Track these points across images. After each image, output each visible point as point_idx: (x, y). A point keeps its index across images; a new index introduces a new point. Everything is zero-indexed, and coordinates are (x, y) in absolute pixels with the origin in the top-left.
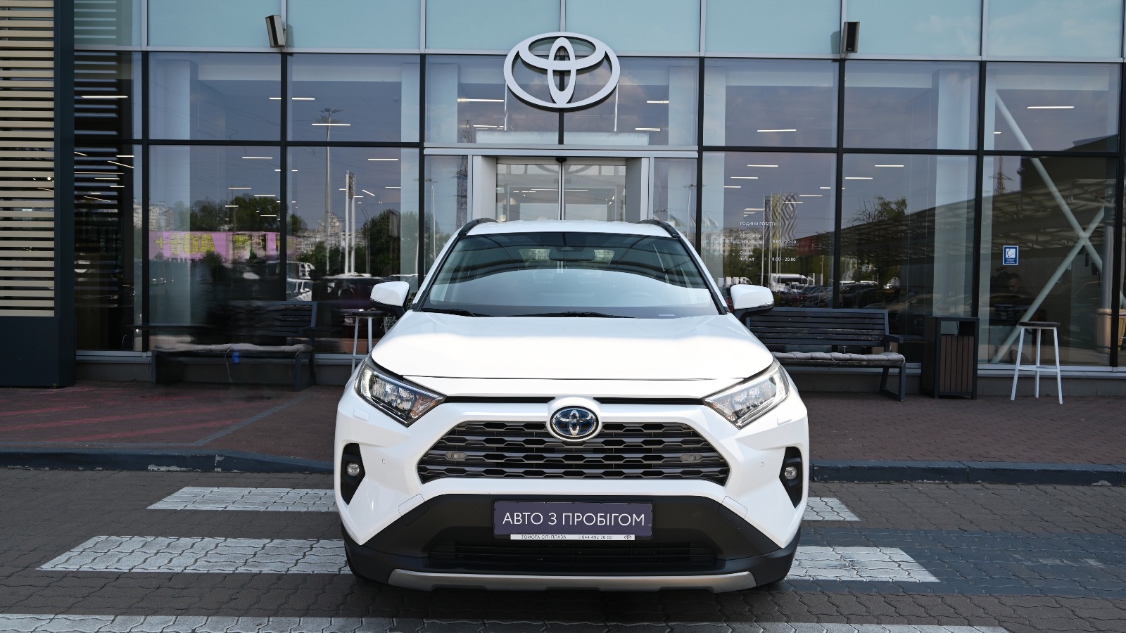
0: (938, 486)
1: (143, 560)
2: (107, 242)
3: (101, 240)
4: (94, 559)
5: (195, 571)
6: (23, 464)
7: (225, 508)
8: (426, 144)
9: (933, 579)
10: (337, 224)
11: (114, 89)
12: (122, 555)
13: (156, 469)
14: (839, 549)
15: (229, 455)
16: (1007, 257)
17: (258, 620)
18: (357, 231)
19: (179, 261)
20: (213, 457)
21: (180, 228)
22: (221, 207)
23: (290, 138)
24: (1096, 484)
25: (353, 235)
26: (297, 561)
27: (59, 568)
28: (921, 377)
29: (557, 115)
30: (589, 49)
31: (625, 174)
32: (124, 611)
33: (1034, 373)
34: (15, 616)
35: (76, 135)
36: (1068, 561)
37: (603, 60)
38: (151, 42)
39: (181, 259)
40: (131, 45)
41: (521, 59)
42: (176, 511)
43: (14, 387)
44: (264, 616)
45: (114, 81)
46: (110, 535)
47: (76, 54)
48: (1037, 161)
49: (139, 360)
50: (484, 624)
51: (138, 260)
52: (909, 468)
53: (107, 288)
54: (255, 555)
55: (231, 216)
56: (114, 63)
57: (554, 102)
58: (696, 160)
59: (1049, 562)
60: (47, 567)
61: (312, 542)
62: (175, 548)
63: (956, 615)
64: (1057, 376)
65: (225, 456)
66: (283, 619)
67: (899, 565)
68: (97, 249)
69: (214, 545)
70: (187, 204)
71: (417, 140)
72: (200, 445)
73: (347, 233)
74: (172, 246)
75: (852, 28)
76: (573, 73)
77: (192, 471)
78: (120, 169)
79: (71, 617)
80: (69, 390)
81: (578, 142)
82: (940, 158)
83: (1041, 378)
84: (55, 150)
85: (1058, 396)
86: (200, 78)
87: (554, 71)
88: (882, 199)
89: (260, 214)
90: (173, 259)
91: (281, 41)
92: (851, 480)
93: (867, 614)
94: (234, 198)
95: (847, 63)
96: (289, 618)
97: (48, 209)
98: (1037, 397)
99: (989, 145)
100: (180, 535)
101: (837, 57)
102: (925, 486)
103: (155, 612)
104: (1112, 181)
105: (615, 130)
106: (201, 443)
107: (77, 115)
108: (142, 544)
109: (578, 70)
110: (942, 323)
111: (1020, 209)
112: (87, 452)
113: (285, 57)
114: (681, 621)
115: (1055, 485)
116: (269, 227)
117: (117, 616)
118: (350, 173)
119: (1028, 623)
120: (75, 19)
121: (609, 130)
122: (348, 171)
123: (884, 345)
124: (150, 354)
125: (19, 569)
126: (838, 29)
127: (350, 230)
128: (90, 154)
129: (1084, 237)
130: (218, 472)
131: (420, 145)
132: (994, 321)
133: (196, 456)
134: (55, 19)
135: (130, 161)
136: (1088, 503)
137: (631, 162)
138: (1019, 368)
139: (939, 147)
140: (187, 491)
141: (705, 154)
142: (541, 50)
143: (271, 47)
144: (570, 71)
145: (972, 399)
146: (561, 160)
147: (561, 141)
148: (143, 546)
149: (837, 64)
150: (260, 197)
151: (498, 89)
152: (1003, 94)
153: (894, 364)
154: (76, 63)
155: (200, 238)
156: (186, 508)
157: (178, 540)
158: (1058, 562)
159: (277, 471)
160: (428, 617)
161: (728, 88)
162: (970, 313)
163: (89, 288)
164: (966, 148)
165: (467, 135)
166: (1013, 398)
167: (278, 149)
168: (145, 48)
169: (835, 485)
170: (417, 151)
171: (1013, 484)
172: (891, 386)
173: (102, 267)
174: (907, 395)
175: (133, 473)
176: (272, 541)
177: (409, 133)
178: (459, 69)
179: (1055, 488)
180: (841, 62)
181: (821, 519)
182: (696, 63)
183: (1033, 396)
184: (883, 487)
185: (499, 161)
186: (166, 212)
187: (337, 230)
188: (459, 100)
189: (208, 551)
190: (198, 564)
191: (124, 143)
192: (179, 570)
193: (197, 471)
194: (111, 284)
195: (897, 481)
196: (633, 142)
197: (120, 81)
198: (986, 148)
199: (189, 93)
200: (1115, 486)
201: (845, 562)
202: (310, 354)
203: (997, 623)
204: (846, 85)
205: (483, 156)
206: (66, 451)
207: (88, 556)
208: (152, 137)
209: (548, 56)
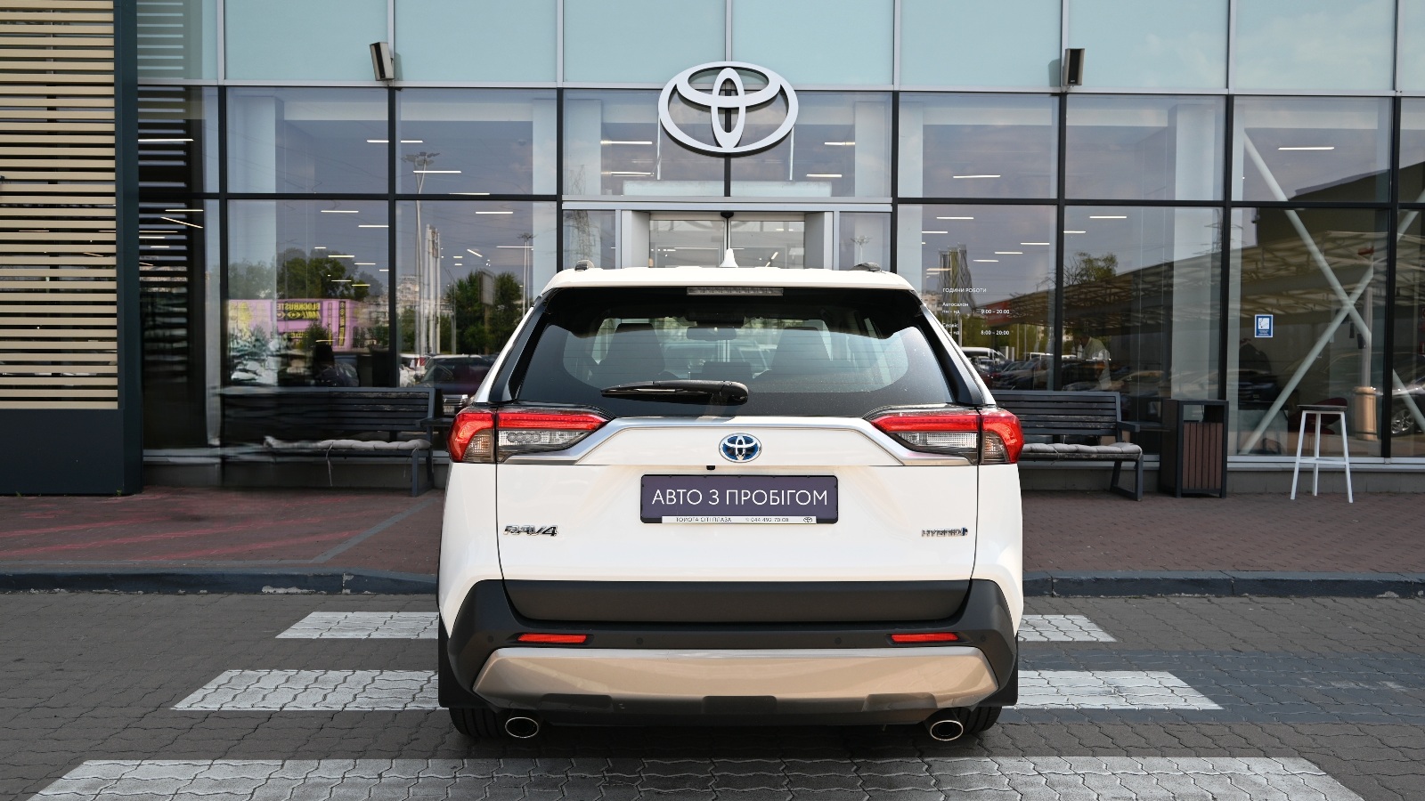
0: (1198, 600)
1: (292, 696)
4: (234, 697)
5: (357, 709)
6: (111, 588)
7: (369, 635)
8: (564, 198)
9: (1214, 706)
11: (181, 132)
12: (265, 692)
13: (271, 591)
14: (1098, 673)
15: (360, 574)
16: (1259, 328)
17: (451, 763)
20: (340, 576)
23: (399, 191)
24: (1381, 596)
27: (197, 708)
28: (1159, 471)
29: (722, 161)
30: (762, 82)
31: (803, 230)
32: (291, 754)
33: (1312, 466)
34: (167, 763)
35: (141, 188)
36: (1364, 683)
37: (777, 95)
38: (229, 74)
40: (201, 77)
41: (679, 94)
42: (311, 641)
43: (69, 495)
44: (456, 758)
45: (181, 121)
46: (243, 669)
47: (139, 88)
48: (1292, 214)
50: (714, 763)
52: (1165, 579)
54: (421, 690)
56: (181, 100)
57: (719, 145)
58: (889, 215)
59: (1343, 685)
60: (182, 706)
62: (325, 682)
63: (1248, 746)
64: (1344, 469)
65: (355, 576)
66: (480, 761)
67: (1172, 691)
69: (370, 679)
71: (554, 192)
72: (320, 562)
75: (1076, 55)
76: (742, 111)
77: (315, 593)
79: (233, 762)
80: (136, 498)
81: (747, 192)
82: (1178, 210)
83: (1320, 472)
84: (117, 206)
85: (1346, 493)
86: (287, 118)
87: (719, 108)
88: (1084, 255)
91: (389, 73)
92: (1097, 595)
93: (1148, 746)
95: (1068, 97)
96: (486, 760)
98: (1316, 495)
99: (1237, 195)
100: (326, 667)
101: (1057, 90)
102: (1185, 600)
103: (327, 756)
104: (1384, 234)
105: (791, 178)
106: (320, 559)
107: (141, 163)
108: (284, 679)
109: (747, 107)
110: (1185, 406)
111: (1260, 266)
112: (188, 572)
113: (393, 91)
114: (938, 756)
115: (1334, 598)
117: (284, 760)
119: (1332, 753)
120: (138, 47)
121: (784, 178)
123: (1116, 433)
125: (150, 710)
126: (1058, 57)
129: (1349, 304)
130: (347, 594)
131: (557, 198)
132: (1245, 403)
133: (320, 576)
134: (116, 35)
135: (200, 219)
136: (1376, 618)
137: (811, 218)
138: (1299, 461)
139: (1178, 198)
140: (315, 617)
141: (900, 207)
142: (703, 82)
143: (377, 80)
144: (738, 108)
145: (1221, 497)
146: (727, 215)
147: (727, 193)
148: (287, 681)
149: (1056, 99)
151: (650, 129)
152: (1254, 134)
153: (1129, 457)
154: (140, 99)
156: (322, 637)
157: (325, 673)
158: (1353, 685)
159: (417, 592)
160: (647, 757)
161: (925, 127)
162: (1216, 395)
164: (1210, 198)
165: (613, 186)
166: (1293, 497)
167: (385, 204)
168: (222, 82)
169: (1078, 601)
170: (554, 204)
171: (1286, 597)
172: (1125, 482)
174: (1145, 493)
175: (244, 597)
177: (543, 182)
178: (602, 105)
179: (1335, 601)
180: (1062, 97)
181: (1071, 639)
182: (890, 98)
183: (1310, 492)
184: (1134, 603)
185: (652, 217)
188: (603, 143)
189: (365, 686)
190: (357, 700)
191: (194, 195)
192: (338, 708)
193: (322, 594)
195: (1150, 595)
196: (813, 193)
197: (189, 122)
198: (1234, 198)
199: (274, 136)
200: (1403, 598)
201: (1110, 689)
202: (427, 451)
203: (1297, 753)
204: (1068, 123)
205: (634, 211)
206: (162, 571)
207: (226, 694)
208: (231, 189)
209: (712, 90)
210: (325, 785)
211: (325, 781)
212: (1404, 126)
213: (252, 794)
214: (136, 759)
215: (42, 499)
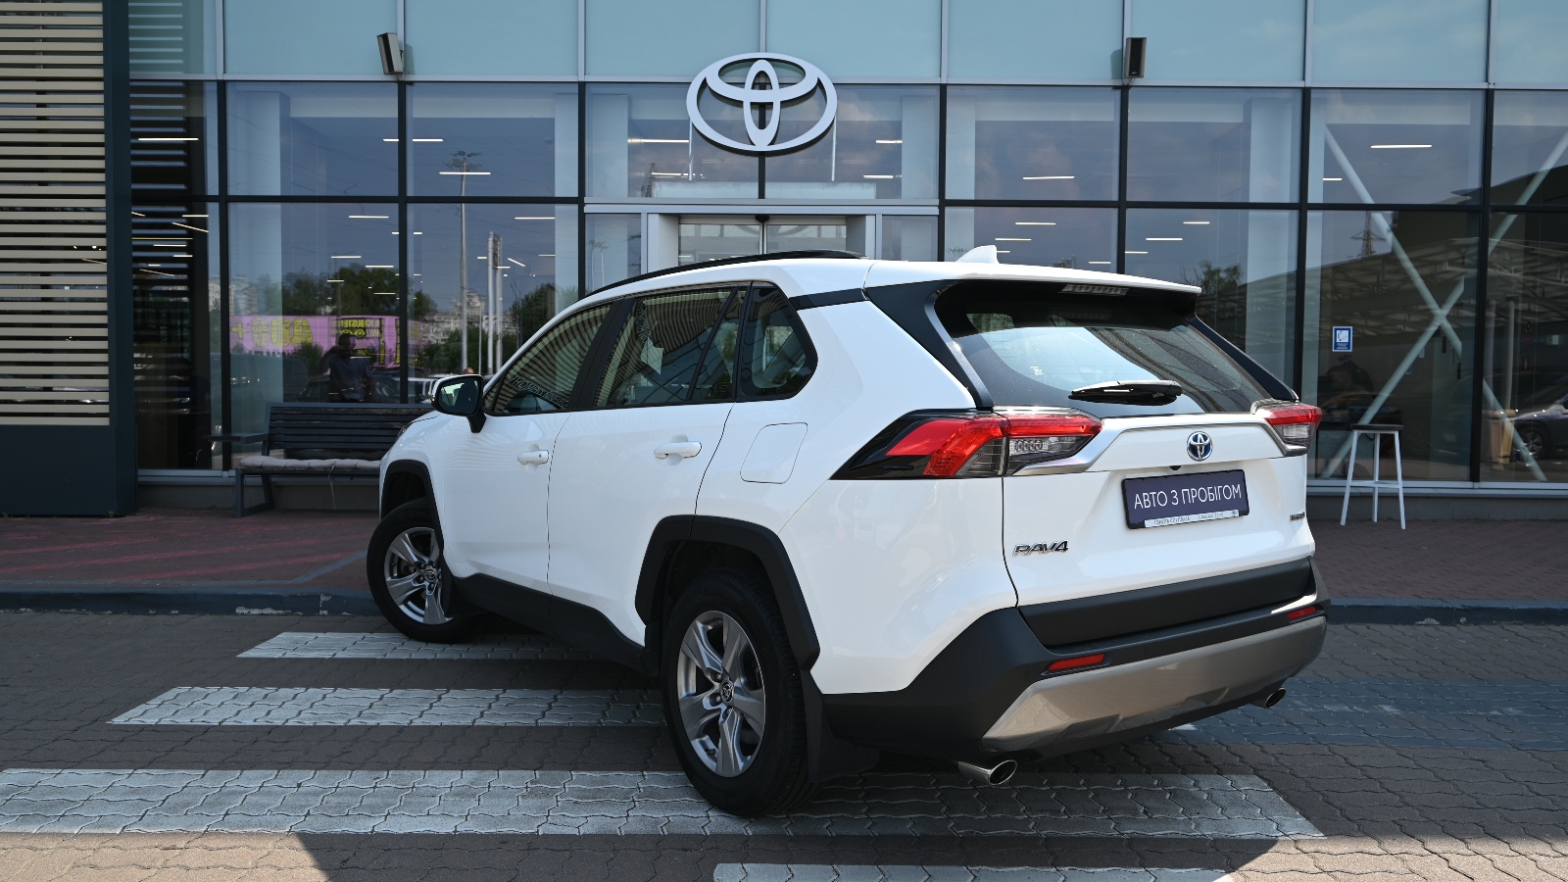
1: (235, 712)
2: (170, 327)
3: (162, 328)
4: (176, 712)
5: (298, 724)
6: (79, 608)
7: (334, 655)
8: (586, 200)
9: (1188, 727)
10: (478, 304)
11: (181, 130)
12: (209, 708)
13: (245, 611)
15: (337, 593)
16: (1338, 341)
17: (376, 774)
18: (504, 313)
19: (265, 354)
20: (318, 597)
21: (268, 310)
22: (322, 282)
23: (410, 193)
24: (1420, 622)
25: (500, 319)
26: (422, 712)
27: (133, 722)
29: (756, 160)
30: (798, 75)
31: (845, 236)
32: (215, 765)
33: (1371, 490)
35: (134, 190)
36: (1359, 707)
37: (815, 88)
38: (229, 68)
39: (268, 353)
40: (201, 72)
41: (710, 88)
42: (272, 659)
43: (58, 516)
44: (383, 769)
45: (181, 119)
46: (193, 686)
47: (132, 84)
48: (1379, 217)
49: (218, 481)
50: (644, 776)
51: (216, 354)
53: (175, 389)
54: (370, 707)
55: (334, 295)
56: (181, 96)
57: (752, 144)
58: (936, 218)
59: (1335, 708)
60: (119, 720)
61: (441, 693)
62: (274, 699)
63: (1205, 764)
64: (1398, 494)
65: (332, 596)
66: (405, 772)
68: (157, 339)
69: (320, 697)
70: (277, 278)
71: (575, 194)
72: (300, 582)
73: (491, 317)
74: (256, 336)
75: (1137, 45)
76: (777, 107)
77: (291, 614)
78: (191, 233)
79: (154, 772)
80: (129, 519)
81: (783, 195)
82: (1252, 213)
83: (1381, 497)
84: (107, 210)
85: (1399, 521)
86: (295, 114)
87: (752, 104)
89: (373, 290)
90: (256, 352)
91: (398, 66)
94: (338, 271)
95: (1131, 92)
96: (413, 772)
97: (97, 287)
98: (1376, 520)
99: (1315, 196)
100: (279, 686)
101: (1118, 83)
103: (253, 767)
104: (1474, 240)
105: (833, 179)
106: (301, 580)
107: (134, 163)
108: (233, 695)
109: (782, 102)
112: (159, 591)
113: (403, 87)
116: (386, 309)
117: (207, 771)
118: (495, 235)
119: (1288, 771)
120: (131, 39)
121: (824, 179)
122: (492, 233)
124: (232, 473)
125: (86, 723)
126: (1120, 47)
127: (495, 313)
128: (149, 215)
129: (1441, 315)
130: (324, 615)
131: (579, 201)
133: (296, 596)
134: (105, 27)
135: (203, 223)
137: (854, 221)
138: (1350, 484)
139: (1253, 199)
140: (283, 637)
141: (948, 210)
142: (734, 76)
143: (385, 74)
144: (772, 104)
146: (762, 219)
147: (762, 195)
148: (234, 698)
149: (1118, 93)
150: (373, 269)
151: (682, 127)
152: (1335, 130)
154: (132, 95)
155: (292, 324)
156: (286, 656)
157: (277, 690)
158: (1346, 708)
160: (576, 769)
161: (978, 122)
163: (152, 389)
164: (1287, 200)
165: (641, 187)
166: (1343, 522)
167: (395, 207)
170: (575, 207)
173: (168, 361)
175: (217, 617)
176: (391, 691)
177: (565, 184)
178: (630, 100)
179: (1368, 628)
180: (1124, 90)
182: (936, 92)
183: (1371, 520)
185: (683, 221)
186: (247, 289)
187: (477, 313)
188: (630, 141)
189: (313, 703)
190: (301, 716)
191: (195, 199)
192: (279, 723)
193: (298, 614)
194: (179, 383)
196: (858, 194)
197: (189, 119)
198: (1311, 199)
199: (279, 134)
200: (1444, 625)
203: (1252, 771)
204: (1130, 119)
205: (663, 215)
206: (132, 591)
207: (168, 709)
208: (232, 191)
209: (744, 84)
210: (241, 793)
211: (242, 789)
212: (1498, 121)
213: (164, 801)
214: (57, 768)
215: (29, 520)
